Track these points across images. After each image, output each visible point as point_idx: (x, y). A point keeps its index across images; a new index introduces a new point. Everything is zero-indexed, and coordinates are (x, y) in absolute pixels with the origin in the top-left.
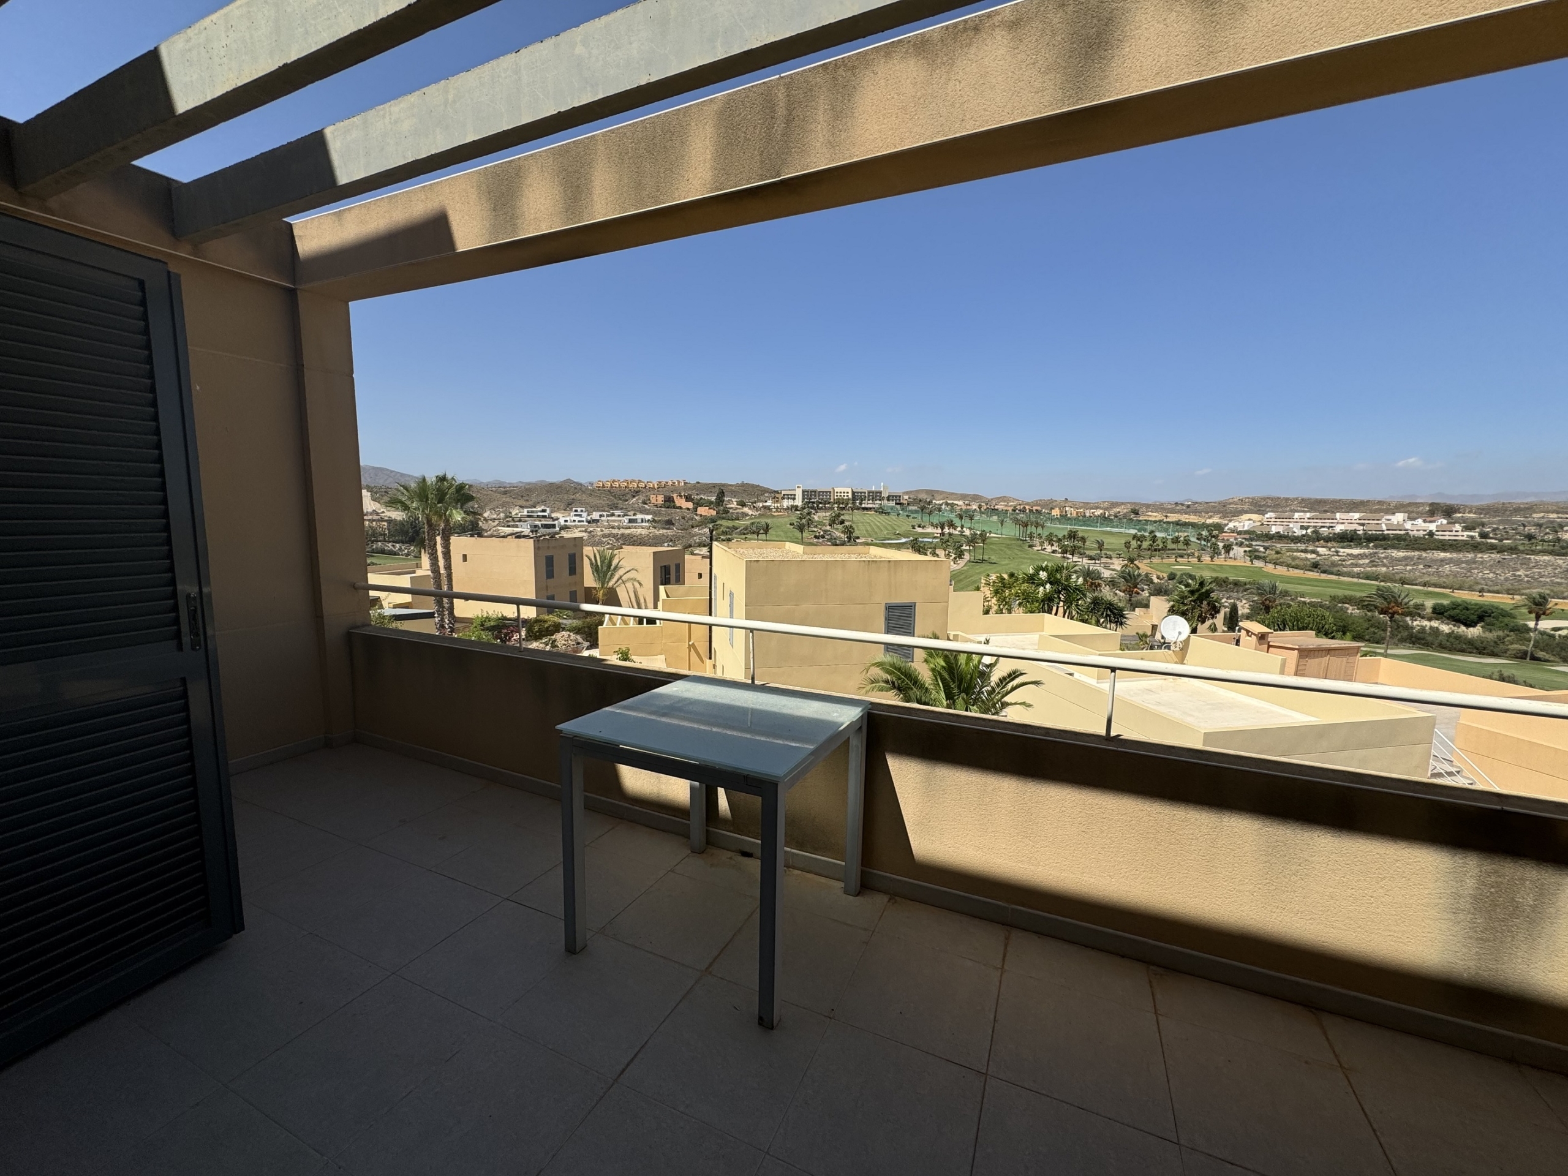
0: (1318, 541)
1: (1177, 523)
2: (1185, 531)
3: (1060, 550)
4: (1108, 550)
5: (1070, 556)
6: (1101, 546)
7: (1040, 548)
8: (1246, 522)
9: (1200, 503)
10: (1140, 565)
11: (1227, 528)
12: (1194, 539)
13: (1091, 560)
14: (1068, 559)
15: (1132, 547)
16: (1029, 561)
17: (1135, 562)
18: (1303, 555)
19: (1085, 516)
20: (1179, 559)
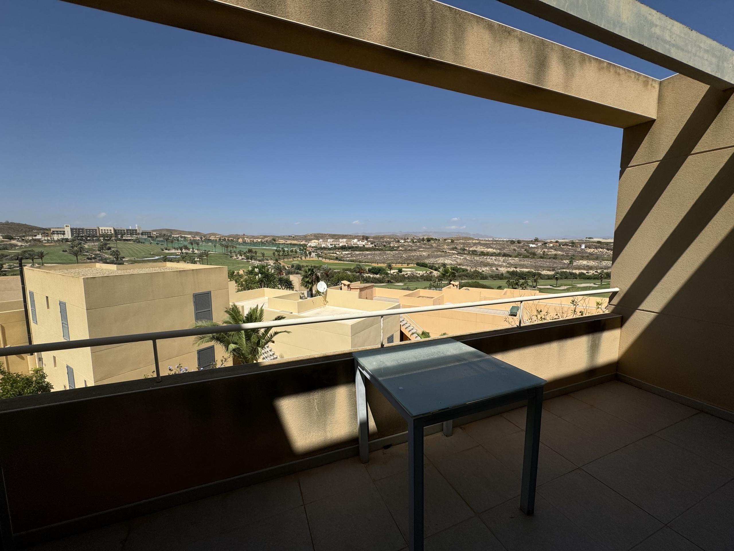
0: (336, 249)
1: (291, 244)
2: (294, 248)
3: (245, 258)
4: (266, 257)
5: (250, 261)
6: (263, 255)
7: (236, 258)
8: (313, 243)
9: (298, 236)
10: (279, 262)
11: (308, 246)
12: (298, 251)
13: (260, 261)
14: (250, 262)
15: (276, 255)
16: (231, 264)
17: (279, 261)
18: (333, 255)
19: (253, 242)
20: (294, 259)
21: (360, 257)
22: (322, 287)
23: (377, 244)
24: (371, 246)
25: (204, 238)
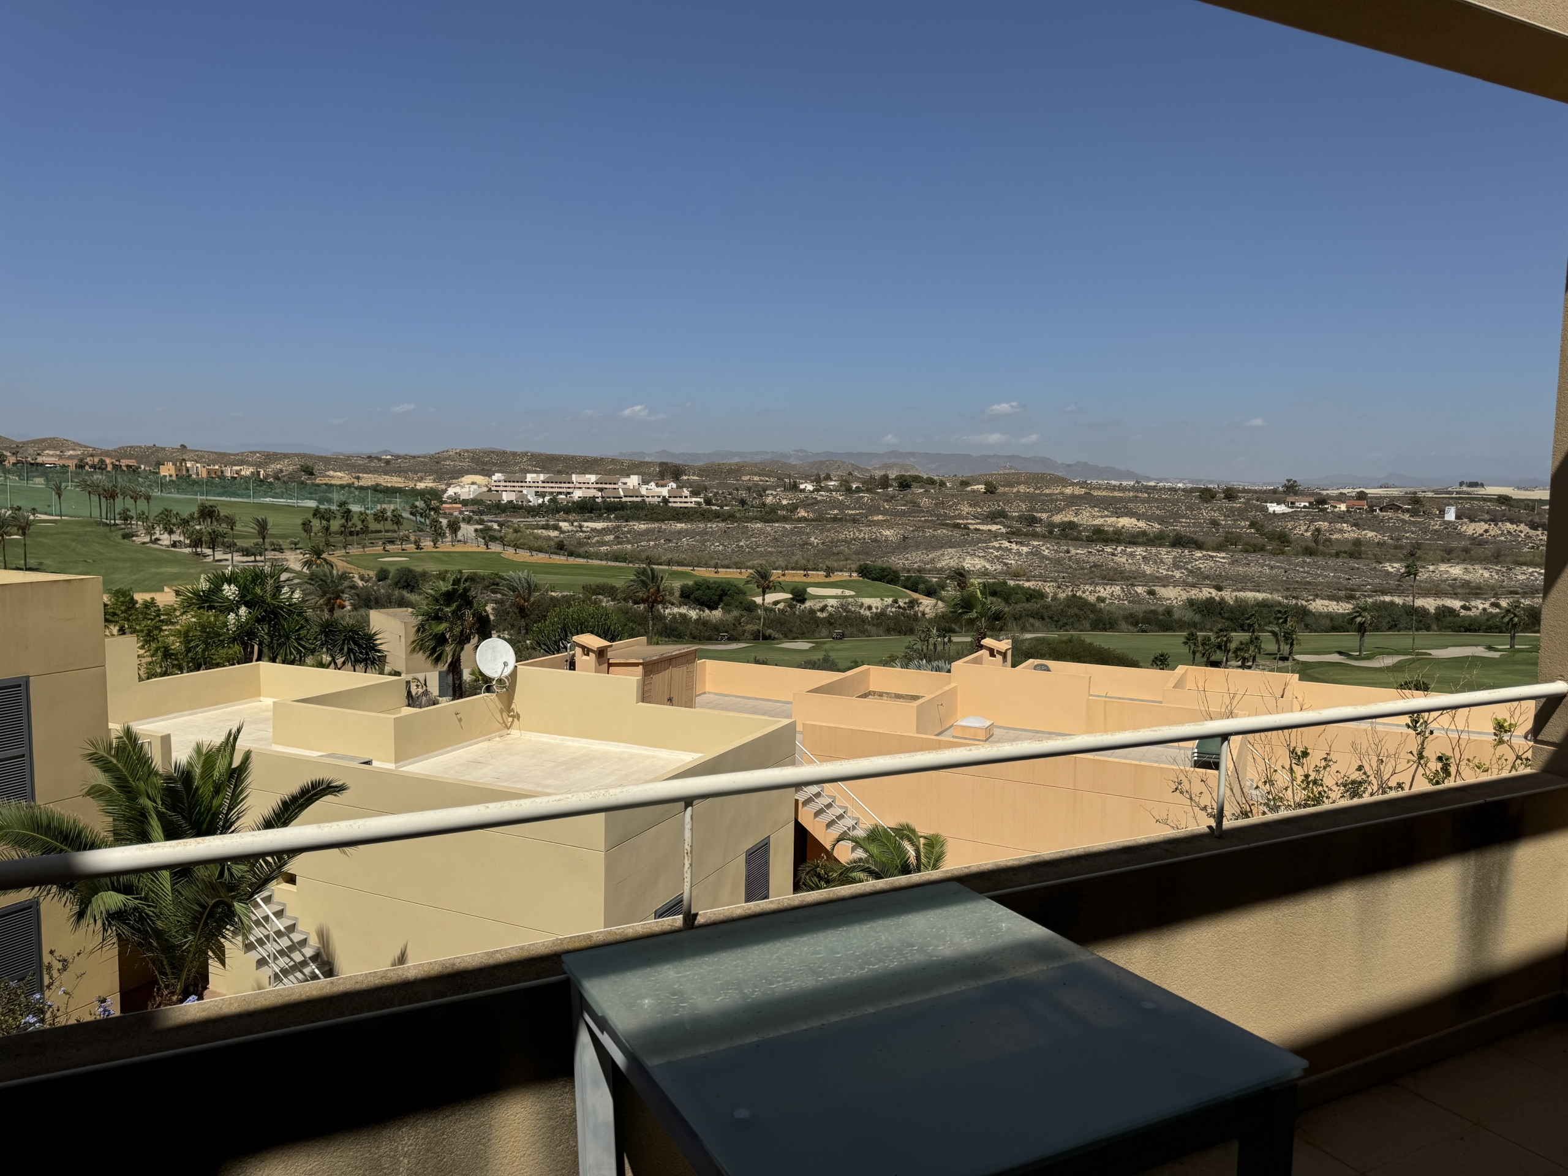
0: (559, 513)
1: (376, 489)
2: (390, 502)
3: (187, 542)
4: (273, 536)
5: (209, 552)
6: (262, 527)
7: (147, 539)
8: (468, 487)
9: (404, 457)
10: (329, 558)
11: (446, 495)
12: (406, 515)
13: (247, 555)
14: (205, 556)
15: (314, 529)
16: (128, 565)
17: (324, 556)
18: (545, 533)
19: (222, 477)
20: (389, 547)
21: (652, 543)
22: (495, 659)
23: (716, 494)
24: (692, 501)
25: (13, 460)
